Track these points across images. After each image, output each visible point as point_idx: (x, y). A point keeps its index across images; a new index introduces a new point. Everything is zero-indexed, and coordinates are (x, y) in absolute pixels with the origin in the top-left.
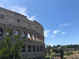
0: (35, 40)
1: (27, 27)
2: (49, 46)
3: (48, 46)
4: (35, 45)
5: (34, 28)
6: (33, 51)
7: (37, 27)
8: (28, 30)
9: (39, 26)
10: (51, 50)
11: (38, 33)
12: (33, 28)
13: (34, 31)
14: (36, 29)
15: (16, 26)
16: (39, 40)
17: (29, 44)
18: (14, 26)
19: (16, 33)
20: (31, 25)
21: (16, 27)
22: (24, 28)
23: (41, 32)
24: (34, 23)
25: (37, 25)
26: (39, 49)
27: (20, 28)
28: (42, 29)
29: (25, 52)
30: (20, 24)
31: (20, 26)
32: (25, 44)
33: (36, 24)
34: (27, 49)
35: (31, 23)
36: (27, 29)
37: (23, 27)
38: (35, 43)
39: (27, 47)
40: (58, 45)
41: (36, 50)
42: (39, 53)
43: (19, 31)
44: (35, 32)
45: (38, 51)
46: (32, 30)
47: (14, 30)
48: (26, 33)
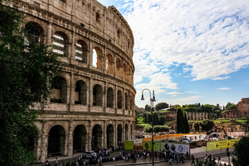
1: (92, 23)
4: (112, 87)
5: (109, 31)
7: (118, 32)
8: (93, 34)
11: (121, 51)
12: (108, 33)
13: (110, 40)
14: (117, 38)
15: (57, 13)
17: (96, 82)
18: (50, 14)
20: (102, 20)
21: (56, 17)
22: (82, 25)
24: (111, 16)
25: (119, 25)
26: (124, 103)
27: (68, 22)
29: (85, 104)
30: (69, 10)
31: (69, 18)
32: (84, 80)
33: (116, 20)
34: (89, 96)
35: (101, 12)
36: (91, 30)
37: (78, 22)
38: (113, 81)
39: (92, 89)
41: (115, 102)
42: (121, 113)
43: (67, 32)
44: (113, 46)
45: (120, 106)
46: (106, 37)
47: (50, 27)
48: (88, 43)
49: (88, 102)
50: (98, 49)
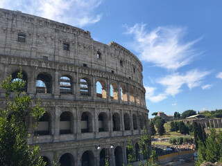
0: (116, 98)
1: (93, 61)
2: (162, 114)
3: (158, 115)
4: (118, 111)
5: (111, 63)
6: (114, 129)
7: (121, 62)
8: (95, 70)
9: (128, 59)
10: (167, 126)
11: (124, 78)
12: (110, 65)
13: (113, 72)
14: (119, 67)
15: (62, 60)
16: (128, 97)
17: (101, 111)
18: (56, 63)
19: (63, 81)
20: (103, 56)
21: (62, 64)
22: (85, 65)
23: (134, 75)
24: (112, 50)
25: (122, 56)
26: (132, 124)
27: (72, 65)
28: (138, 67)
29: (91, 132)
30: (72, 55)
31: (72, 62)
32: (89, 111)
33: (117, 52)
34: (96, 123)
35: (102, 50)
36: (93, 67)
37: (81, 63)
38: (118, 107)
39: (97, 118)
40: (186, 112)
41: (122, 125)
42: (130, 134)
43: (71, 74)
44: (116, 76)
45: (127, 128)
46: (108, 69)
47: (57, 73)
48: (91, 79)
49: (94, 130)
50: (101, 82)
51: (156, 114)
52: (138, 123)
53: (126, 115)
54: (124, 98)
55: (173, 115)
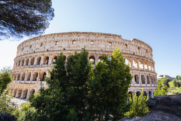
0: (136, 67)
1: (123, 49)
2: (167, 76)
3: (164, 76)
4: (137, 74)
5: (133, 49)
7: (139, 48)
9: (143, 46)
10: (171, 84)
11: (141, 56)
12: (132, 51)
13: (134, 54)
14: (138, 51)
15: (109, 50)
16: (143, 66)
18: (106, 51)
20: (128, 46)
21: (109, 52)
23: (147, 55)
24: (133, 43)
25: (139, 45)
26: (146, 80)
28: (149, 50)
30: (113, 48)
33: (136, 43)
35: (128, 43)
36: (123, 52)
38: (137, 71)
41: (140, 81)
42: (145, 86)
44: (136, 55)
45: (143, 82)
46: (131, 53)
50: (128, 59)
51: (162, 76)
52: (150, 80)
53: (142, 76)
54: (141, 66)
55: (176, 77)
